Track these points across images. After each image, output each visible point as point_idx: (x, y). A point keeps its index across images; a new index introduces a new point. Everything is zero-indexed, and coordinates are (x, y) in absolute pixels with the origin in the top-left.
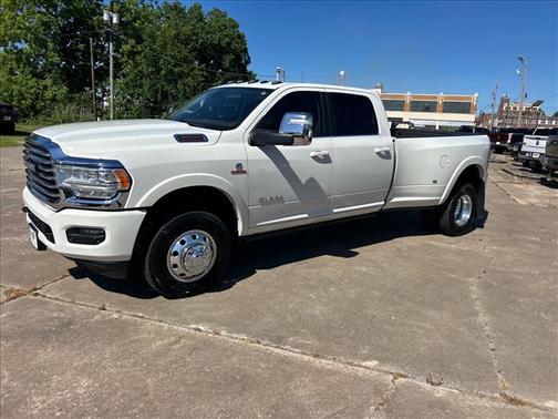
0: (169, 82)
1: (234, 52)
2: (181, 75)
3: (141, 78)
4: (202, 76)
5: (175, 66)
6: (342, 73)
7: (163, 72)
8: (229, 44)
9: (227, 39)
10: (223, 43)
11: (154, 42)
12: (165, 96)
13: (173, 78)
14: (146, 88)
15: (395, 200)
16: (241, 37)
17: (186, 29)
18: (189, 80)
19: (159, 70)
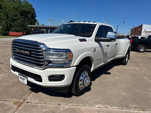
0: (12, 21)
1: (32, 13)
2: (16, 20)
3: (2, 20)
4: (23, 20)
5: (14, 17)
6: (63, 21)
7: (10, 18)
8: (30, 11)
9: (30, 9)
10: (28, 11)
11: (6, 9)
12: (11, 26)
13: (13, 20)
14: (4, 23)
15: (116, 56)
16: (33, 9)
17: (16, 6)
18: (18, 21)
19: (8, 18)
